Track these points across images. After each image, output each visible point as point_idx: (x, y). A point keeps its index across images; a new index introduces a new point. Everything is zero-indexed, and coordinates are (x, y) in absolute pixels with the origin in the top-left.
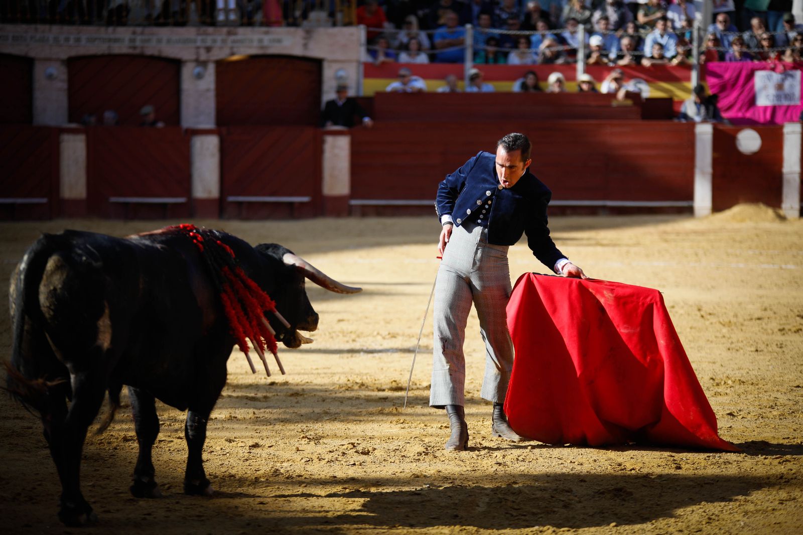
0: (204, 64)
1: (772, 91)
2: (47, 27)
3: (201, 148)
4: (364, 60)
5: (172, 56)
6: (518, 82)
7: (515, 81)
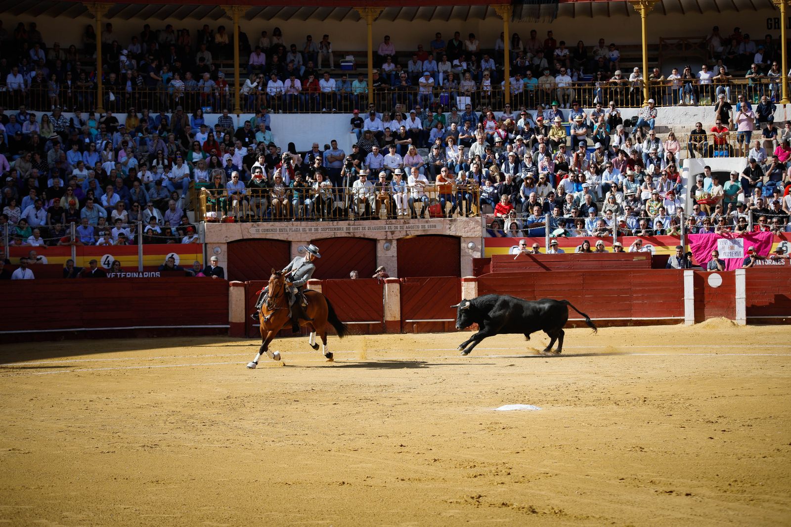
0: (390, 241)
1: (727, 250)
2: (299, 223)
3: (389, 291)
4: (485, 236)
5: (371, 237)
6: (578, 247)
7: (576, 246)
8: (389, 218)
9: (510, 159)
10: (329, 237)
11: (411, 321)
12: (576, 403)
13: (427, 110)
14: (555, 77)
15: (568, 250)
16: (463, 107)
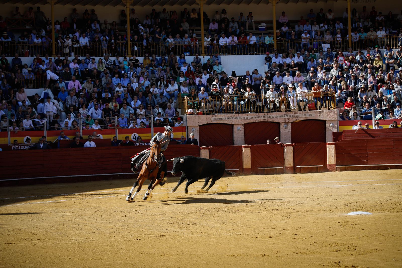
0: (287, 123)
3: (287, 150)
4: (339, 120)
5: (277, 122)
6: (391, 125)
7: (390, 125)
8: (286, 111)
9: (352, 77)
10: (254, 122)
11: (299, 167)
12: (391, 210)
13: (306, 51)
14: (376, 32)
15: (385, 127)
16: (326, 50)
